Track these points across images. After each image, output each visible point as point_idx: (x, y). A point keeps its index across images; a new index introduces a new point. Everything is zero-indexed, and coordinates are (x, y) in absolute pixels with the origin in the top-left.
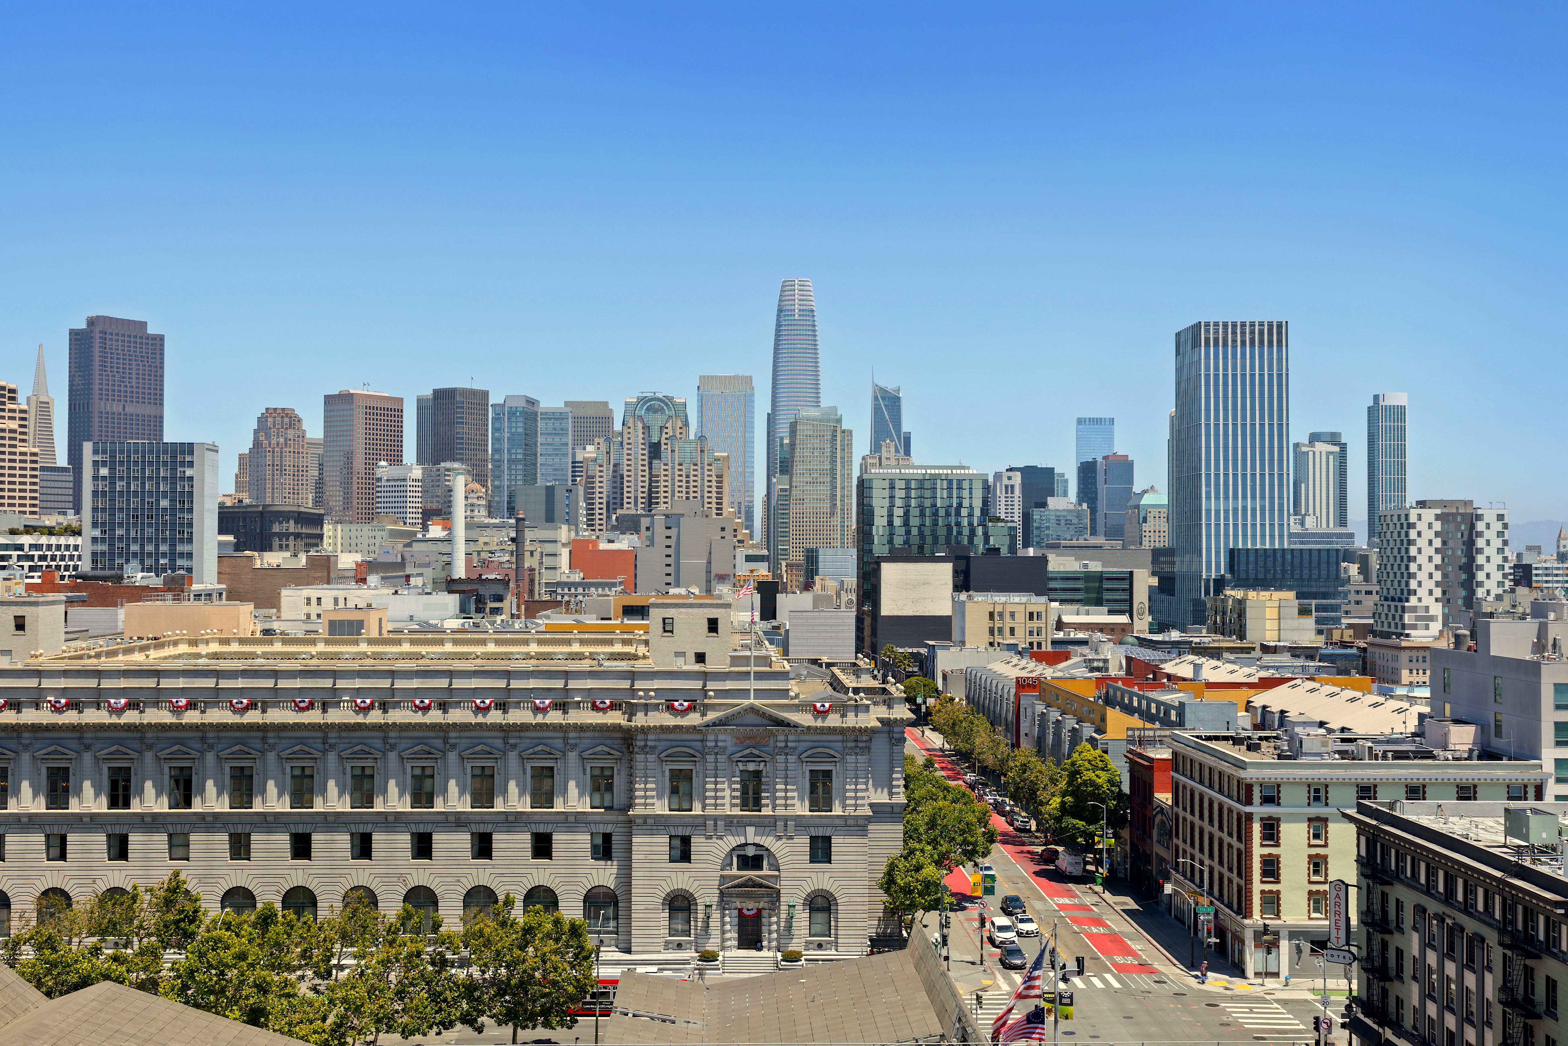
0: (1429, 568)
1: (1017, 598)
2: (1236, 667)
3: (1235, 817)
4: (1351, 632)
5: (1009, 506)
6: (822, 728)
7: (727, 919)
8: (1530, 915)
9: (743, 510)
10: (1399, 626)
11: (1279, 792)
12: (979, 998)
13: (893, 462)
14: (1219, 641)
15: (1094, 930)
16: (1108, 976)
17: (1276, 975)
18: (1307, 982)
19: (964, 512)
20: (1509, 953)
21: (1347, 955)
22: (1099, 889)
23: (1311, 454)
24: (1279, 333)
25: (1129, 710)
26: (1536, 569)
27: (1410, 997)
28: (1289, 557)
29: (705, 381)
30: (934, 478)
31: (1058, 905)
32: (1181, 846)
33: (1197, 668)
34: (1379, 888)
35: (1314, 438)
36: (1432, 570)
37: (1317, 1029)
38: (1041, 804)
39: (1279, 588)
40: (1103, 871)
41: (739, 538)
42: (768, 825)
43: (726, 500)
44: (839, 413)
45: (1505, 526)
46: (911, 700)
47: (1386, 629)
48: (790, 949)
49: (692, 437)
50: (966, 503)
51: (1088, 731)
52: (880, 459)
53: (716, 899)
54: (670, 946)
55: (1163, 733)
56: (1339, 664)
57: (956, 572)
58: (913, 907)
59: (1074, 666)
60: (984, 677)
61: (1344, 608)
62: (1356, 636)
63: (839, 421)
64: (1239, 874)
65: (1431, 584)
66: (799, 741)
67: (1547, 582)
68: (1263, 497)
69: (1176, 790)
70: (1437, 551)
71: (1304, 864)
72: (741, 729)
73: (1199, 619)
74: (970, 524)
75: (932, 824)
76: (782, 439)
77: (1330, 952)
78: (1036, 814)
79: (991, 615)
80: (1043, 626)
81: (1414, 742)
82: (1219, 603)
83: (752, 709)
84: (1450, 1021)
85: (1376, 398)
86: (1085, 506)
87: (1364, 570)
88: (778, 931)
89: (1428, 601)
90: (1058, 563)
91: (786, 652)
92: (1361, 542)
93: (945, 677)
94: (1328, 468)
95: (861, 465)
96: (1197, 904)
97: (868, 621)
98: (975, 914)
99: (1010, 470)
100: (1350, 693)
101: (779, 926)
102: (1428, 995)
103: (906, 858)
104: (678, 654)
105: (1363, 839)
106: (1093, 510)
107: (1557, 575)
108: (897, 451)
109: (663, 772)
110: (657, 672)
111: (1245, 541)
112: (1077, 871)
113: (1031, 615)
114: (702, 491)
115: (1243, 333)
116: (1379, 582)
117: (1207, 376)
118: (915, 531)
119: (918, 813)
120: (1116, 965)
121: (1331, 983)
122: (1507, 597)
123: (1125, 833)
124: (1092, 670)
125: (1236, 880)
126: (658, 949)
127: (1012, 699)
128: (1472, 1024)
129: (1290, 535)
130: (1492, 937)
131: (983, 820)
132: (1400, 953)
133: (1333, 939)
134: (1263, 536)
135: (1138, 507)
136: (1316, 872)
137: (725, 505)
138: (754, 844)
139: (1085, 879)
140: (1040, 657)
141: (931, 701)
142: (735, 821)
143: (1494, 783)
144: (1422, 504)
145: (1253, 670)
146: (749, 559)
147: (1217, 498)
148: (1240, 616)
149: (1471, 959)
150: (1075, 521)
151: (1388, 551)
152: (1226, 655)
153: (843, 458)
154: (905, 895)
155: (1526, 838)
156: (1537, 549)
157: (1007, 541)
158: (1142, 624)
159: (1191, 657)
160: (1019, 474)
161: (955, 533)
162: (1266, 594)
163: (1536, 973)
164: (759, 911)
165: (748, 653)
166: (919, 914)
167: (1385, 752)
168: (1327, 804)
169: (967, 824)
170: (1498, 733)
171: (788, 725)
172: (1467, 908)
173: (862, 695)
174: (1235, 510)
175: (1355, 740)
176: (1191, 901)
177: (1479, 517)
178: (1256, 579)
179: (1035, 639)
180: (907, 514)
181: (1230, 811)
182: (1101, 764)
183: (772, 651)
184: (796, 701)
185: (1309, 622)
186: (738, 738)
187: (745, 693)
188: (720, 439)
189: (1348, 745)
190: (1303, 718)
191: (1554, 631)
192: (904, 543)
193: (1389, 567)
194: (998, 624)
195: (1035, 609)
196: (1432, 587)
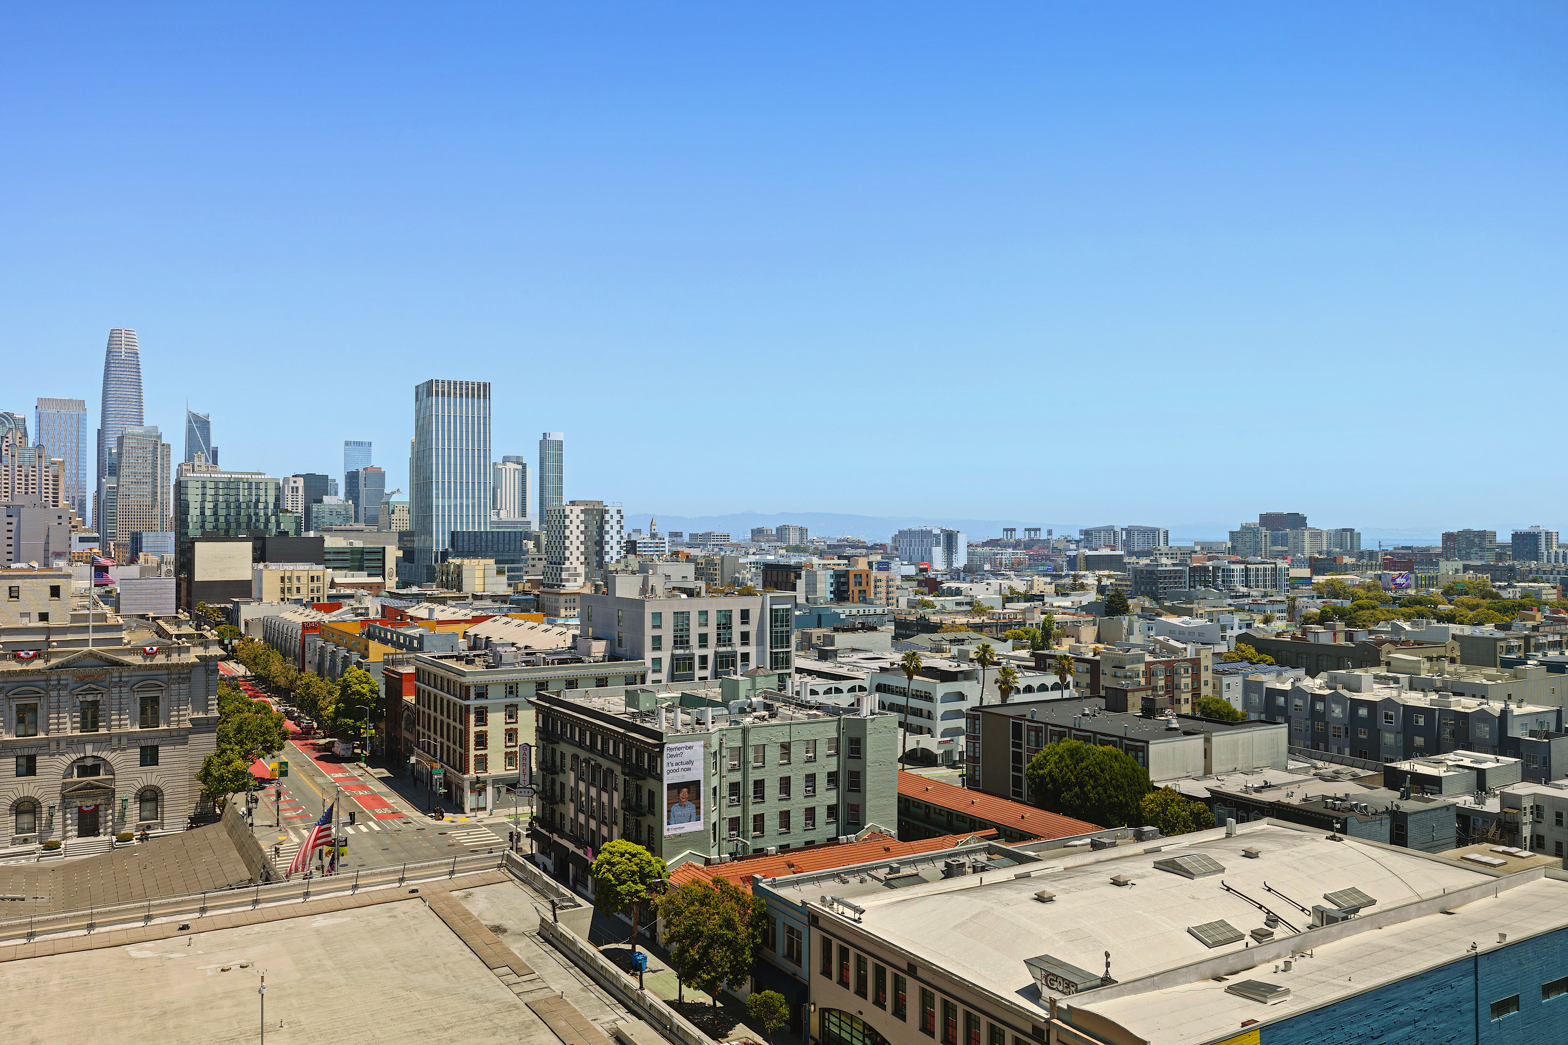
0: (577, 543)
1: (302, 567)
2: (457, 610)
3: (458, 708)
4: (529, 585)
5: (295, 502)
6: (151, 666)
7: (69, 816)
8: (640, 753)
9: (76, 502)
10: (559, 580)
11: (487, 690)
12: (277, 850)
13: (204, 469)
14: (444, 593)
15: (361, 793)
16: (371, 823)
17: (485, 809)
18: (506, 811)
19: (261, 506)
20: (627, 778)
21: (530, 790)
22: (363, 765)
23: (504, 469)
24: (485, 390)
25: (384, 641)
26: (639, 543)
27: (569, 813)
28: (490, 536)
29: (42, 402)
30: (238, 481)
31: (334, 779)
32: (421, 730)
33: (431, 611)
34: (550, 746)
35: (506, 460)
36: (579, 544)
37: (511, 840)
38: (322, 709)
39: (485, 557)
40: (366, 753)
41: (73, 524)
42: (107, 742)
43: (61, 495)
44: (159, 431)
45: (622, 517)
46: (221, 643)
47: (550, 582)
48: (122, 832)
49: (30, 445)
50: (262, 499)
51: (355, 657)
52: (193, 466)
53: (58, 801)
54: (17, 841)
55: (409, 656)
56: (522, 606)
57: (254, 549)
58: (225, 791)
59: (345, 613)
60: (277, 623)
61: (525, 569)
62: (533, 587)
63: (160, 437)
64: (461, 746)
65: (578, 553)
66: (131, 676)
67: (646, 551)
68: (473, 498)
69: (418, 693)
70: (582, 532)
71: (502, 735)
72: (81, 670)
73: (431, 578)
74: (266, 514)
75: (239, 730)
76: (110, 449)
77: (520, 790)
78: (317, 718)
79: (283, 579)
80: (321, 585)
81: (571, 653)
82: (445, 569)
83: (91, 654)
84: (593, 824)
85: (545, 434)
86: (350, 502)
87: (537, 545)
88: (112, 820)
89: (576, 564)
90: (332, 542)
91: (117, 610)
92: (535, 527)
93: (246, 624)
94: (514, 478)
95: (178, 470)
96: (432, 768)
97: (184, 585)
98: (273, 791)
99: (296, 476)
100: (530, 624)
101: (113, 816)
102: (578, 810)
103: (219, 756)
104: (23, 615)
105: (540, 716)
106: (356, 505)
107: (651, 547)
108: (207, 460)
109: (10, 707)
110: (5, 629)
111: (462, 527)
112: (348, 754)
113: (312, 578)
114: (40, 487)
115: (461, 389)
116: (546, 552)
117: (437, 416)
118: (222, 519)
119: (228, 723)
120: (376, 815)
121: (520, 810)
122: (623, 561)
123: (382, 725)
124: (357, 615)
125: (458, 749)
126: (6, 845)
127: (299, 637)
128: (606, 824)
129: (491, 522)
130: (618, 769)
131: (278, 724)
132: (563, 785)
133: (522, 782)
134: (474, 523)
135: (388, 503)
136: (510, 740)
137: (60, 499)
138: (92, 757)
139: (353, 759)
140: (319, 607)
141: (235, 642)
142: (76, 740)
143: (618, 675)
144: (573, 503)
145: (468, 611)
146: (82, 540)
147: (443, 498)
148: (458, 576)
149: (605, 784)
150: (343, 512)
151: (552, 533)
152: (449, 602)
153: (162, 465)
154: (219, 783)
155: (637, 707)
156: (639, 531)
157: (294, 526)
158: (391, 583)
159: (426, 604)
160: (302, 479)
161: (254, 521)
162: (476, 561)
163: (643, 788)
164: (97, 806)
165: (87, 612)
166: (230, 795)
167: (553, 660)
168: (517, 696)
169: (267, 728)
170: (620, 645)
171: (122, 665)
172: (603, 753)
173: (184, 639)
174: (456, 506)
175: (535, 653)
176: (429, 767)
177: (607, 512)
178: (469, 551)
179: (315, 595)
180: (216, 506)
181: (455, 704)
182: (364, 680)
183: (107, 610)
184: (129, 647)
185: (504, 579)
186: (78, 677)
187: (85, 642)
188: (56, 448)
189: (530, 657)
190: (502, 641)
191: (652, 581)
192: (214, 528)
193: (553, 543)
194: (287, 585)
195: (315, 574)
196: (579, 555)
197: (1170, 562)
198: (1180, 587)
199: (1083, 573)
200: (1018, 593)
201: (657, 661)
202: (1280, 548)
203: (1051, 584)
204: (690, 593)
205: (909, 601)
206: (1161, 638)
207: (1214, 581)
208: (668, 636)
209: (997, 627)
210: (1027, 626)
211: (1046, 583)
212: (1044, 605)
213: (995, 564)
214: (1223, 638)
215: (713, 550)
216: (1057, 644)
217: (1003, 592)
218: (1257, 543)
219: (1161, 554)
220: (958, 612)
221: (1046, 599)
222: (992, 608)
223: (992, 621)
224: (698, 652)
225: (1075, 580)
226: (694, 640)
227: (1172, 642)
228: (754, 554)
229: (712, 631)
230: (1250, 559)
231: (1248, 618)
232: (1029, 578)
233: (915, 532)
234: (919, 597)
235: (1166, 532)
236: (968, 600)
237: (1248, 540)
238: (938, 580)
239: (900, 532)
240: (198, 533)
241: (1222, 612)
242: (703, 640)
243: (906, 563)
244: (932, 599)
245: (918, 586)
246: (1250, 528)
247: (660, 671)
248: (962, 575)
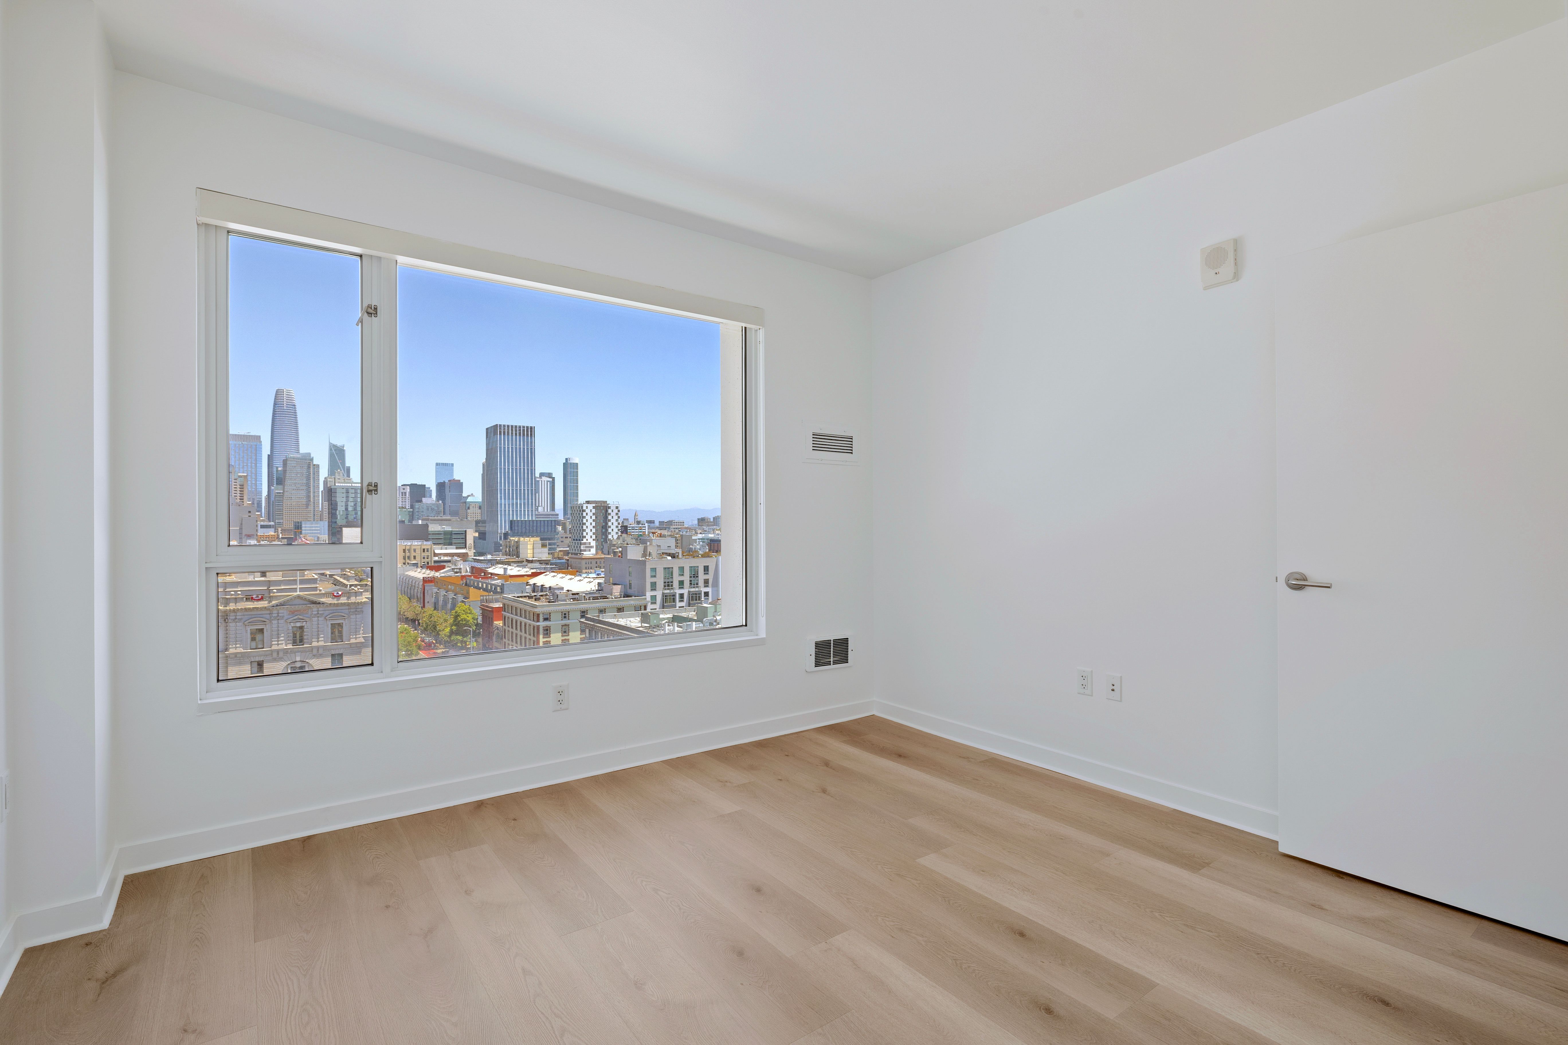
0: (590, 527)
1: (416, 543)
2: (520, 569)
3: (532, 627)
4: (562, 553)
5: (404, 502)
9: (256, 502)
10: (579, 550)
11: (550, 616)
13: (342, 481)
14: (508, 559)
23: (540, 481)
24: (531, 431)
25: (478, 588)
26: (629, 527)
28: (535, 523)
32: (507, 642)
33: (505, 570)
35: (542, 475)
36: (592, 528)
38: (440, 631)
39: (532, 536)
41: (256, 516)
42: (310, 652)
43: (246, 497)
44: (312, 456)
45: (619, 511)
47: (576, 552)
51: (460, 598)
52: (335, 479)
55: (496, 597)
56: (559, 566)
59: (448, 572)
60: (405, 578)
61: (558, 544)
62: (564, 555)
63: (311, 460)
66: (325, 610)
67: (633, 532)
68: (524, 499)
69: (504, 619)
70: (594, 520)
72: (293, 607)
73: (499, 550)
76: (278, 468)
78: (436, 636)
79: (404, 551)
80: (430, 554)
81: (599, 593)
82: (508, 544)
83: (299, 597)
85: (566, 459)
86: (440, 502)
87: (564, 528)
89: (590, 540)
90: (433, 528)
92: (561, 517)
94: (547, 487)
95: (324, 481)
99: (405, 485)
100: (568, 577)
105: (587, 630)
106: (444, 504)
107: (636, 530)
108: (343, 475)
109: (246, 630)
111: (517, 517)
113: (424, 550)
115: (516, 430)
116: (571, 533)
117: (500, 447)
122: (619, 538)
123: (480, 640)
124: (456, 573)
127: (420, 587)
129: (535, 515)
134: (525, 515)
135: (465, 502)
137: (245, 500)
138: (301, 660)
140: (431, 568)
142: (290, 650)
143: (630, 606)
144: (588, 502)
145: (527, 570)
146: (263, 527)
147: (505, 499)
148: (517, 548)
150: (436, 508)
151: (575, 521)
152: (515, 564)
153: (314, 478)
155: (649, 623)
156: (629, 519)
157: (408, 517)
158: (471, 553)
159: (499, 566)
160: (408, 487)
162: (528, 539)
167: (589, 597)
168: (569, 619)
170: (630, 588)
171: (319, 603)
173: (359, 587)
174: (513, 504)
175: (578, 594)
177: (609, 508)
178: (522, 532)
179: (426, 560)
181: (530, 625)
182: (468, 612)
184: (321, 592)
185: (546, 550)
186: (290, 611)
187: (295, 590)
188: (241, 467)
189: (576, 596)
190: (557, 587)
191: (650, 549)
192: (354, 518)
193: (575, 527)
194: (408, 554)
195: (426, 547)
196: (592, 535)
201: (654, 598)
204: (673, 556)
208: (660, 581)
215: (675, 531)
224: (678, 592)
226: (676, 584)
228: (701, 533)
229: (686, 578)
240: (344, 522)
242: (681, 583)
247: (655, 603)
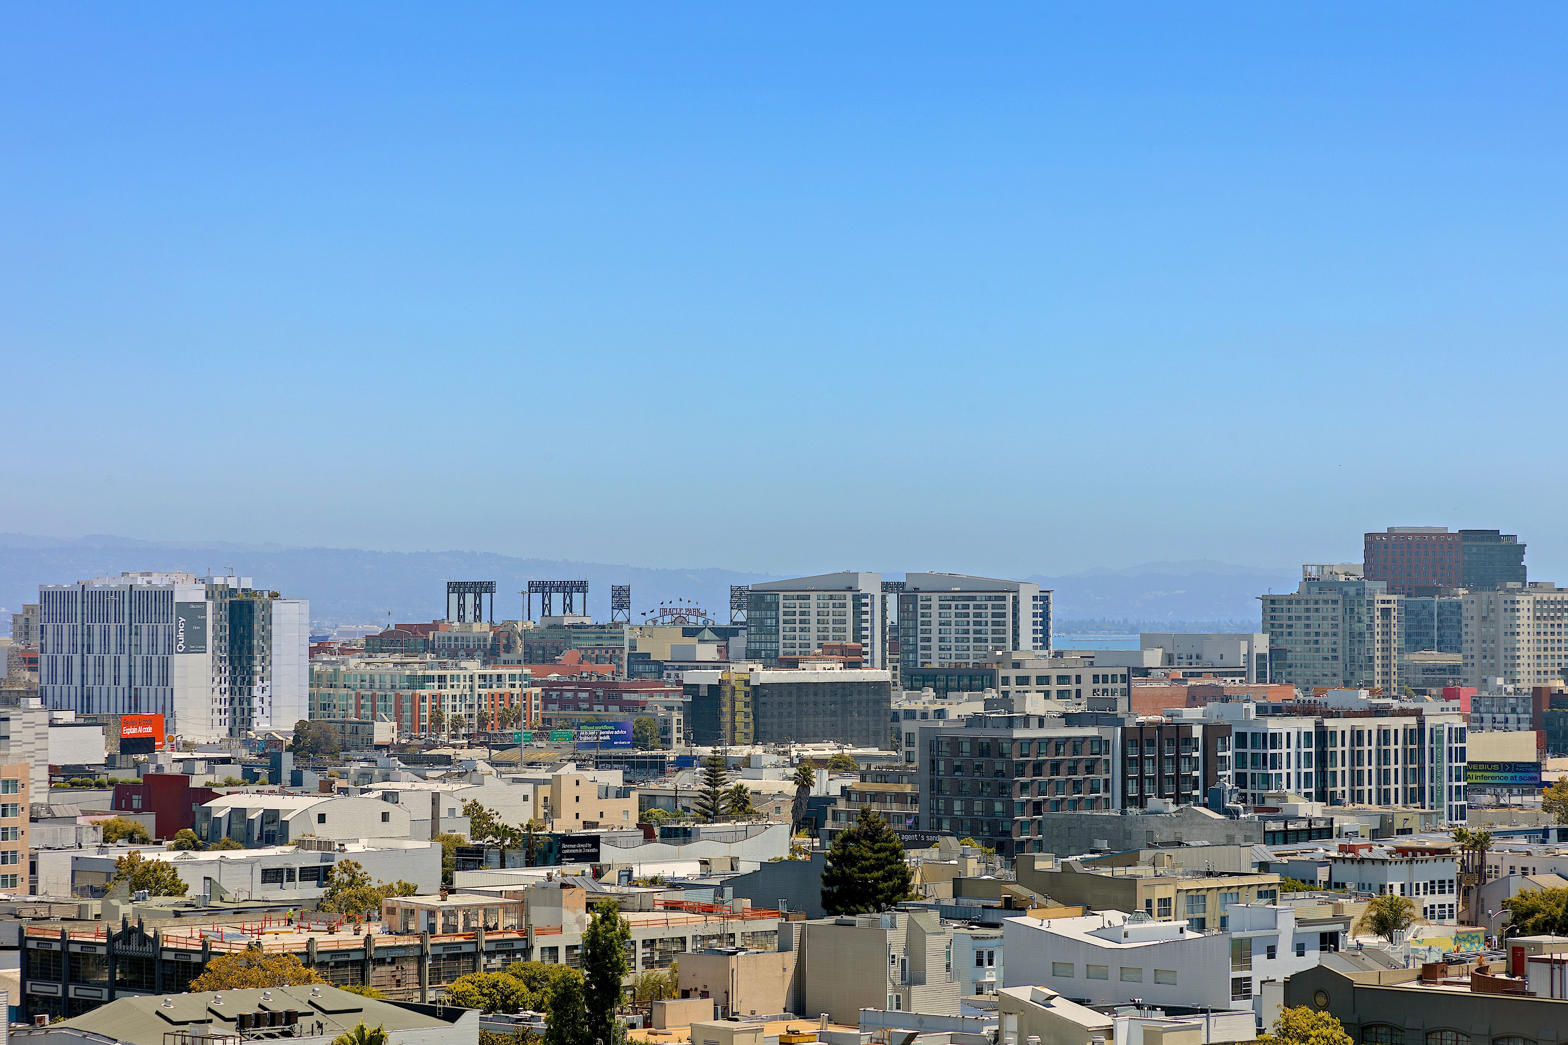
197: (1058, 706)
198: (1092, 804)
199: (741, 751)
200: (504, 832)
202: (1434, 657)
203: (622, 793)
205: (78, 867)
206: (1023, 993)
207: (1210, 777)
209: (420, 960)
210: (536, 956)
211: (605, 793)
212: (598, 874)
213: (416, 718)
214: (1241, 988)
216: (647, 1024)
217: (444, 830)
218: (1356, 638)
219: (1023, 680)
220: (271, 909)
221: (607, 854)
222: (408, 890)
223: (403, 941)
225: (714, 779)
227: (1063, 1008)
230: (1334, 697)
231: (1327, 912)
232: (541, 774)
233: (102, 596)
234: (118, 852)
235: (1043, 600)
236: (312, 859)
237: (1326, 626)
238: (196, 782)
239: (46, 596)
241: (1231, 895)
243: (68, 716)
244: (168, 857)
245: (117, 805)
246: (1334, 585)
248: (288, 762)
